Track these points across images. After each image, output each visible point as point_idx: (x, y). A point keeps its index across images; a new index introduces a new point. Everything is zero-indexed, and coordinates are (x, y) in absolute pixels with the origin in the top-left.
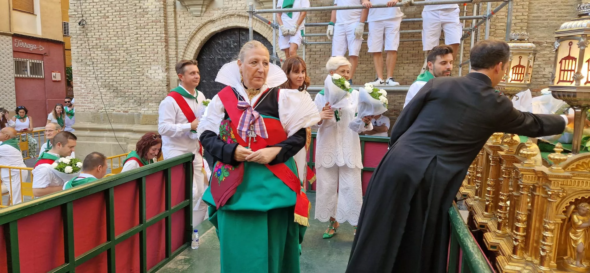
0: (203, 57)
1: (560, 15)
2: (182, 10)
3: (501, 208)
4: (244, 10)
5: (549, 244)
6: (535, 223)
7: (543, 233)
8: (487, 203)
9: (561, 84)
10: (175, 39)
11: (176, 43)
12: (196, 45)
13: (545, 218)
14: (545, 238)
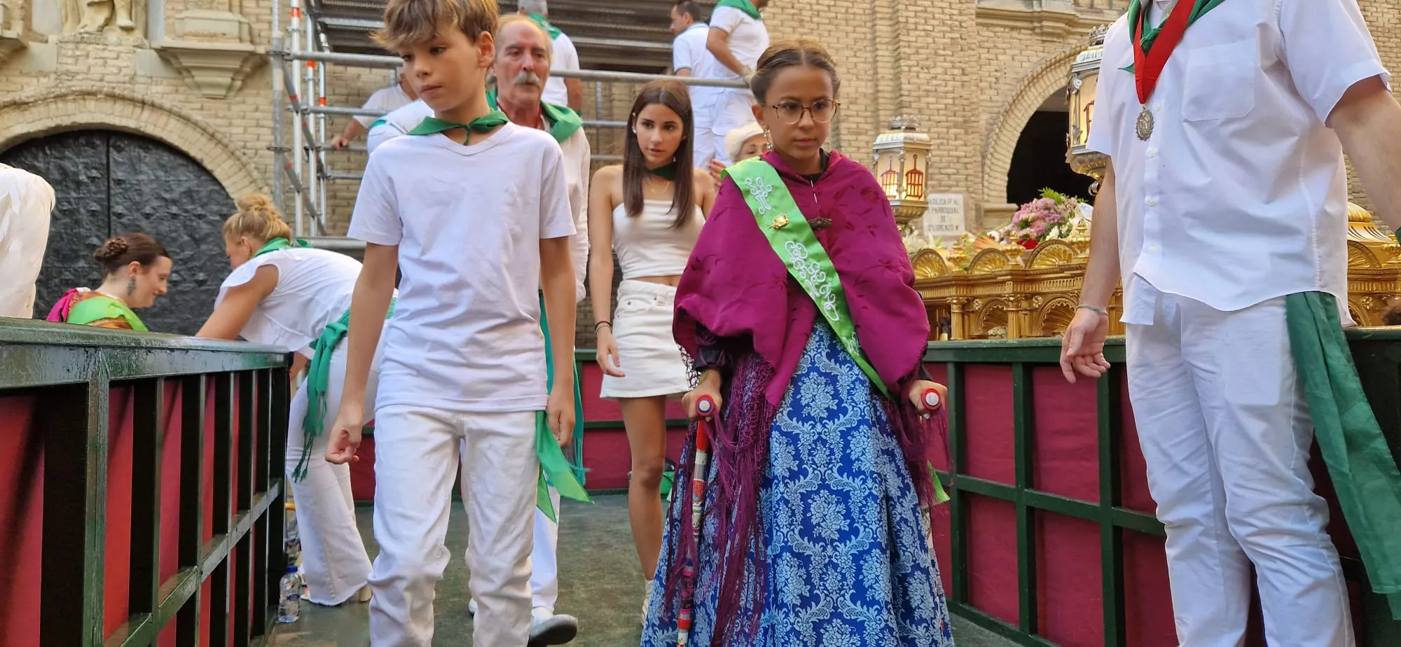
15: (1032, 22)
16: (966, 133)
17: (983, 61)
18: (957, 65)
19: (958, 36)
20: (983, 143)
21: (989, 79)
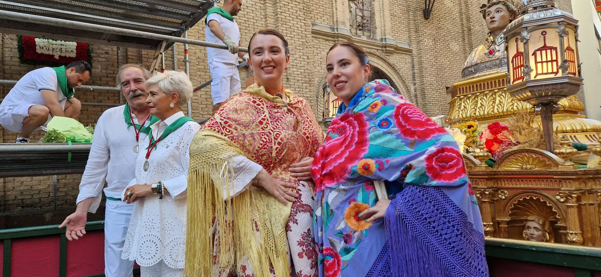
15: (334, 38)
16: (310, 86)
17: (315, 54)
18: (305, 54)
19: (305, 41)
20: (317, 91)
21: (318, 62)
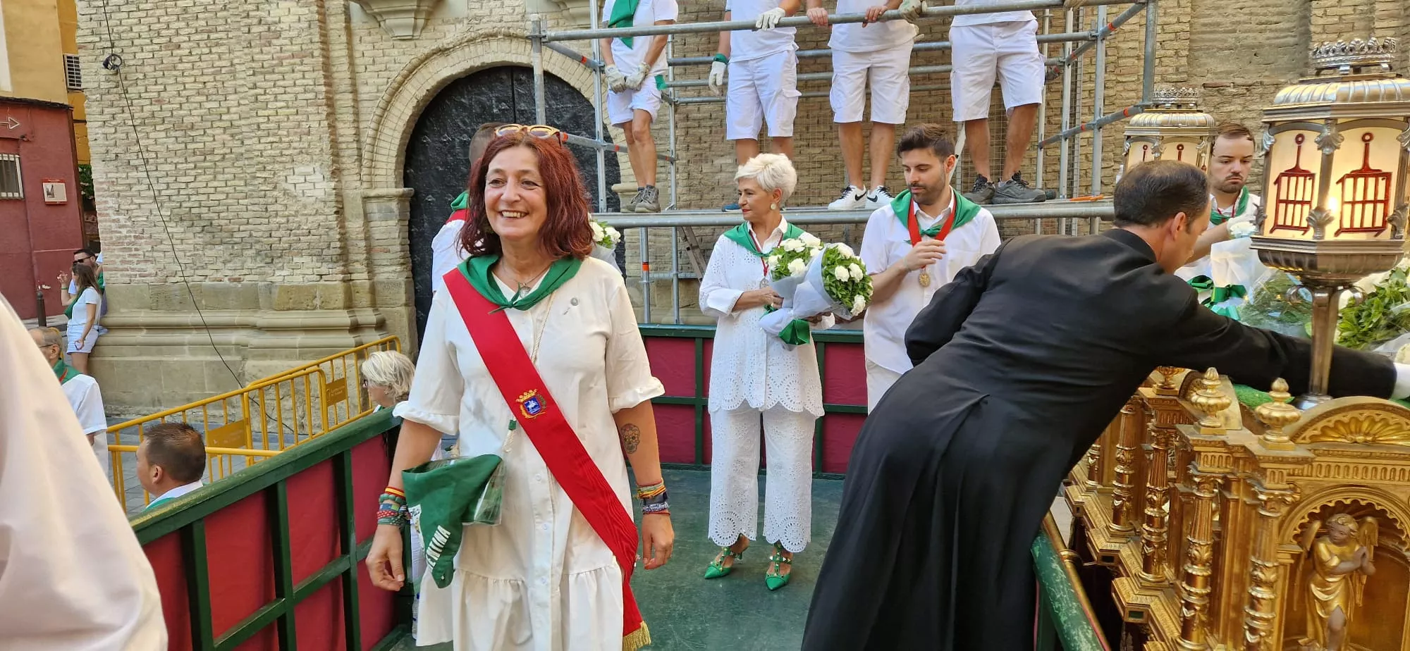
0: (425, 139)
1: (1264, 19)
2: (366, 26)
3: (1150, 520)
4: (520, 23)
5: (1266, 617)
6: (1231, 564)
7: (1250, 591)
8: (1117, 503)
9: (1280, 234)
10: (351, 96)
11: (353, 107)
12: (404, 111)
13: (1254, 554)
14: (1255, 601)
